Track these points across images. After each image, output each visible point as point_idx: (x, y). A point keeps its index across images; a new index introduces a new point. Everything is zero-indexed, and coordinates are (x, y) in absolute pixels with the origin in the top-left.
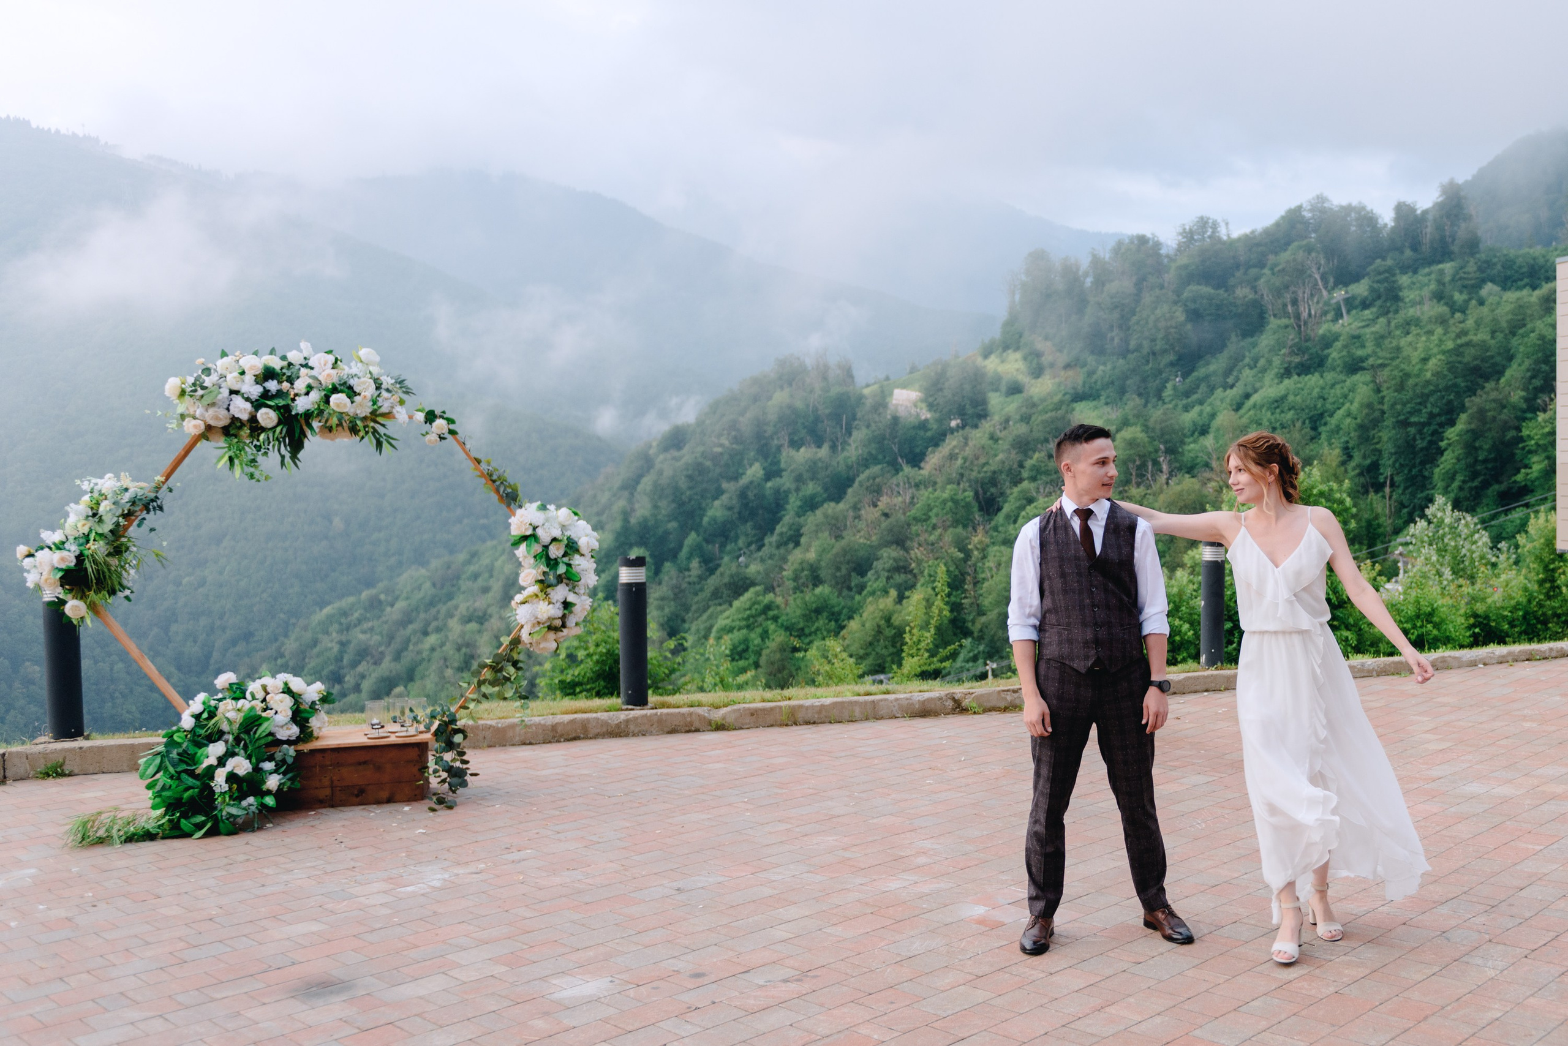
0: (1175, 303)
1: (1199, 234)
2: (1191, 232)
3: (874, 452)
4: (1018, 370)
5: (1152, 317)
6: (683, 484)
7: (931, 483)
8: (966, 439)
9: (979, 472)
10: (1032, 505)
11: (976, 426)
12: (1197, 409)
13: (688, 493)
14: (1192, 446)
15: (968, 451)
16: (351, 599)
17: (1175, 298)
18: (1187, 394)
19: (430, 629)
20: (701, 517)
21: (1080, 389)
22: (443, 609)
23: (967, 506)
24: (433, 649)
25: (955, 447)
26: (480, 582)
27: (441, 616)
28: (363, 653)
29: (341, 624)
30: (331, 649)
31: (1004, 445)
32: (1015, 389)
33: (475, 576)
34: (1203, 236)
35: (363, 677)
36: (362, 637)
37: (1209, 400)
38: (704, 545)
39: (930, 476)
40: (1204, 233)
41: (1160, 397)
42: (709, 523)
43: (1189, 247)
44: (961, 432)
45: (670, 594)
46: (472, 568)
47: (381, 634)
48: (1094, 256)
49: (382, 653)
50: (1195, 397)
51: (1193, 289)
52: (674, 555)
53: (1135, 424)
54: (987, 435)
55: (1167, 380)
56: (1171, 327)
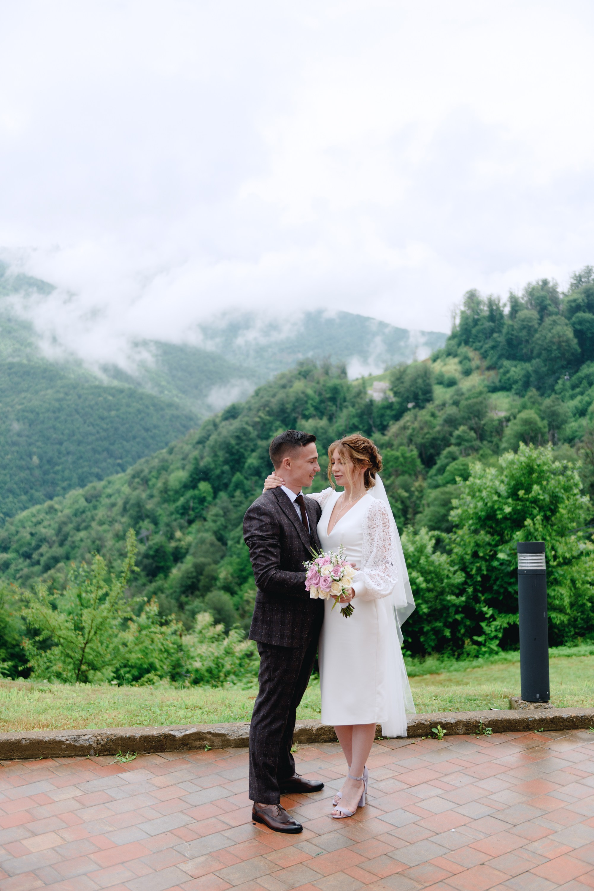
0: (566, 325)
1: (585, 277)
2: (580, 277)
3: (356, 424)
4: (456, 370)
5: (550, 335)
6: (233, 442)
7: (389, 445)
8: (416, 417)
9: (423, 438)
10: (456, 462)
11: (423, 408)
12: (579, 398)
13: (237, 447)
14: (573, 424)
15: (416, 425)
16: (38, 507)
17: (567, 321)
18: (573, 387)
19: (81, 528)
20: (244, 463)
21: (498, 384)
22: (89, 514)
23: (413, 462)
24: (82, 540)
25: (408, 421)
26: (113, 499)
27: (87, 520)
28: (43, 540)
29: (32, 522)
30: (26, 537)
31: (439, 421)
32: (452, 383)
33: (109, 496)
34: (588, 279)
35: (42, 555)
36: (43, 531)
37: (587, 393)
38: (245, 481)
39: (390, 440)
40: (589, 277)
41: (553, 390)
42: (249, 468)
43: (578, 287)
44: (413, 411)
45: (221, 512)
46: (109, 491)
47: (54, 529)
48: (511, 293)
49: (54, 541)
50: (578, 390)
51: (580, 314)
52: (226, 486)
53: (531, 409)
54: (429, 414)
55: (559, 378)
56: (563, 342)
